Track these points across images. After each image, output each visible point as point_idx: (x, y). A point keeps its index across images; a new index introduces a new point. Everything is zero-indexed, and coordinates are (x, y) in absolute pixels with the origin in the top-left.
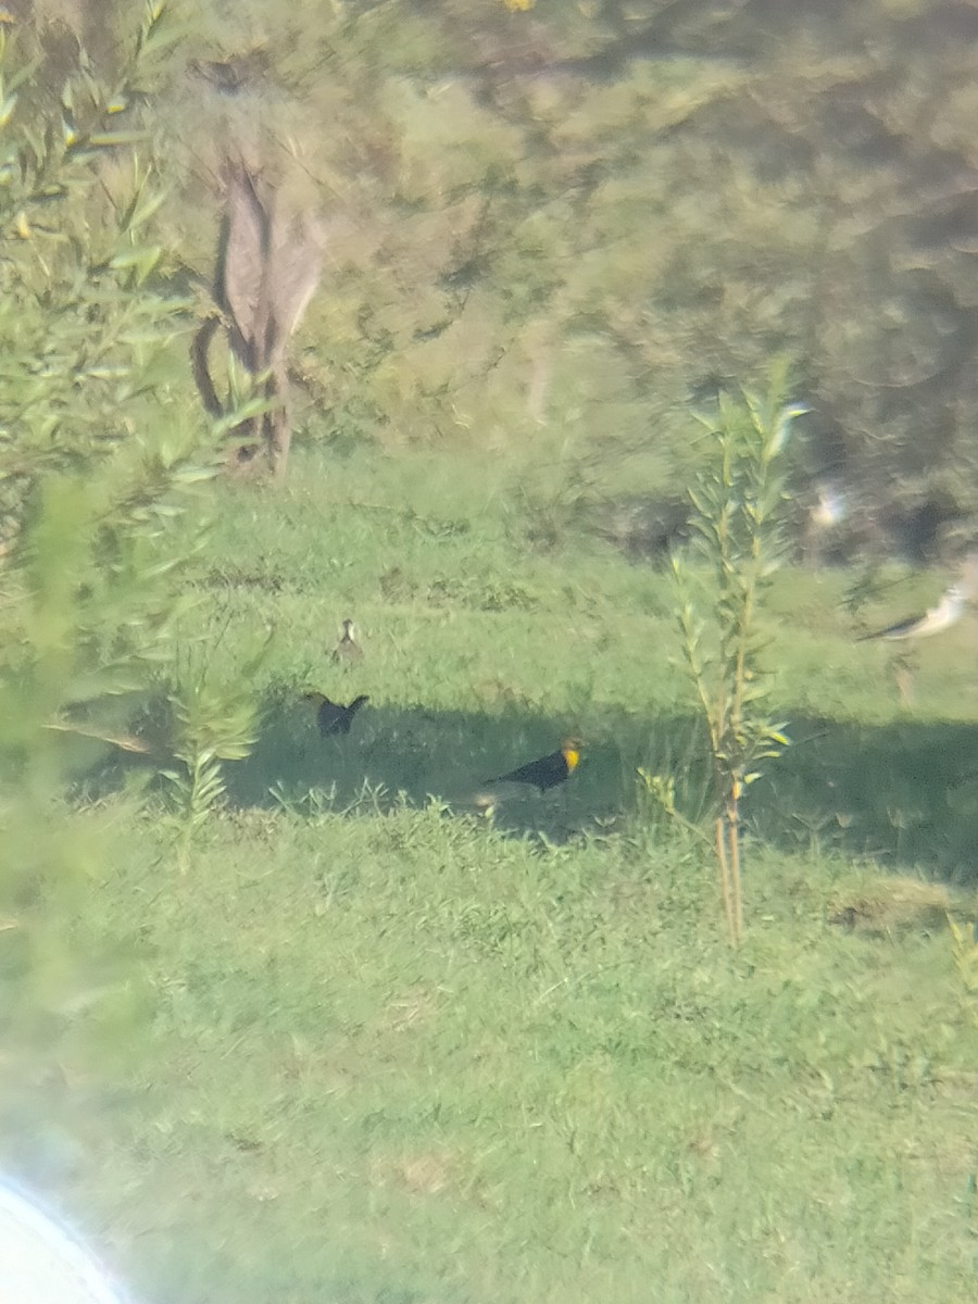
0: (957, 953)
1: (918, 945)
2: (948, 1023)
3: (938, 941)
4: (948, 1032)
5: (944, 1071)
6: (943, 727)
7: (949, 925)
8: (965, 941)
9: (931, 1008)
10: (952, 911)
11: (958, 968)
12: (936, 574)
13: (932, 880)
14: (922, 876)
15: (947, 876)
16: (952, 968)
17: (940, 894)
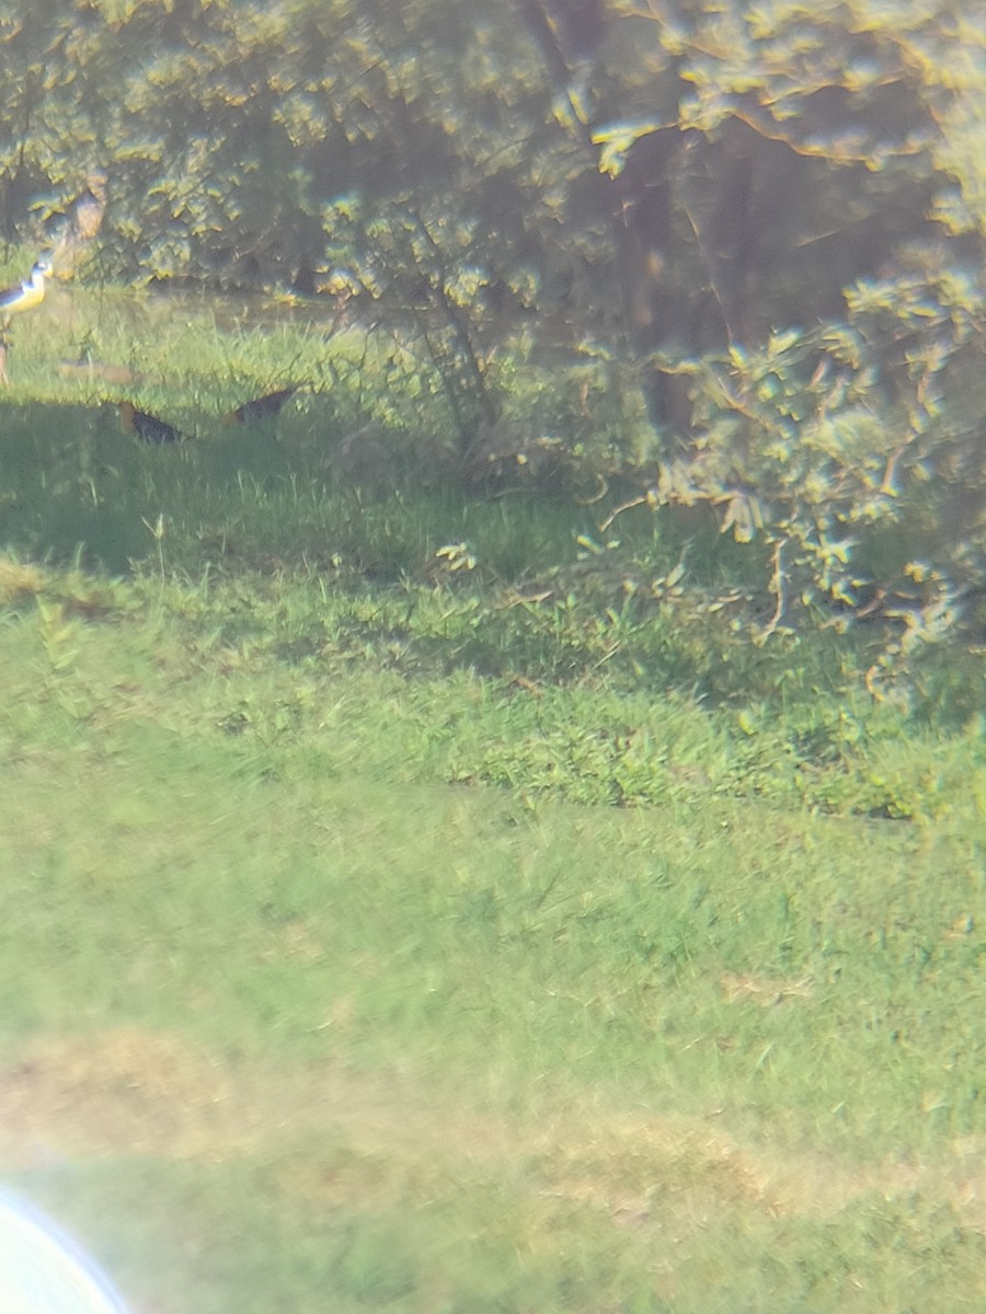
0: (44, 634)
1: (7, 627)
2: (32, 701)
3: (27, 622)
4: (33, 711)
5: (29, 749)
6: (34, 406)
7: (37, 607)
8: (52, 622)
9: (17, 688)
10: (42, 592)
11: (46, 649)
12: (28, 249)
13: (24, 562)
14: (14, 559)
15: (37, 556)
16: (39, 648)
17: (29, 574)
